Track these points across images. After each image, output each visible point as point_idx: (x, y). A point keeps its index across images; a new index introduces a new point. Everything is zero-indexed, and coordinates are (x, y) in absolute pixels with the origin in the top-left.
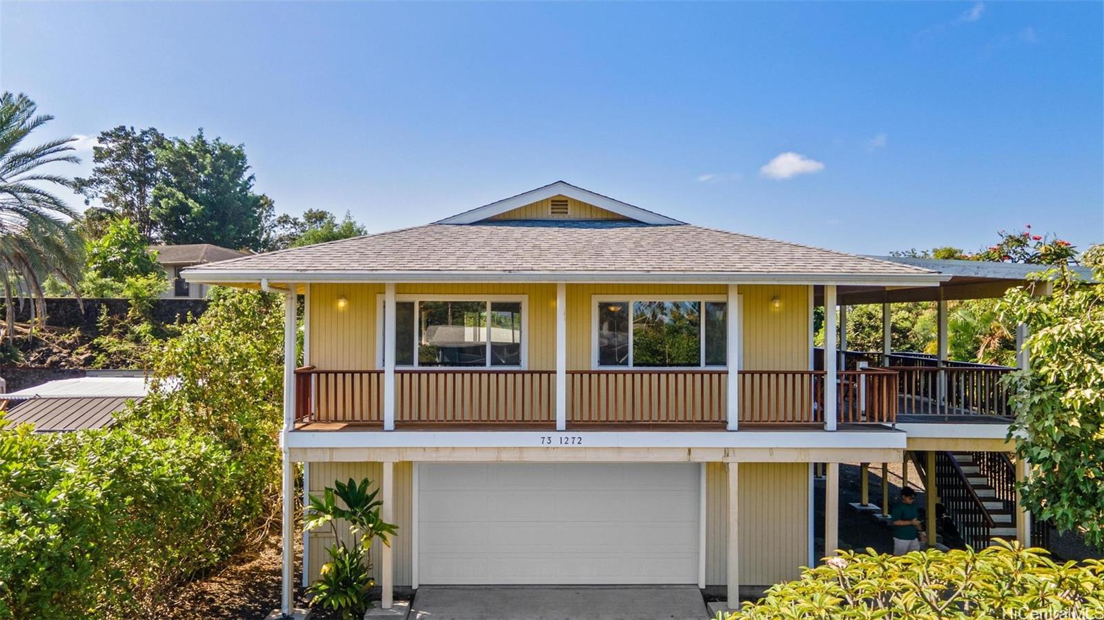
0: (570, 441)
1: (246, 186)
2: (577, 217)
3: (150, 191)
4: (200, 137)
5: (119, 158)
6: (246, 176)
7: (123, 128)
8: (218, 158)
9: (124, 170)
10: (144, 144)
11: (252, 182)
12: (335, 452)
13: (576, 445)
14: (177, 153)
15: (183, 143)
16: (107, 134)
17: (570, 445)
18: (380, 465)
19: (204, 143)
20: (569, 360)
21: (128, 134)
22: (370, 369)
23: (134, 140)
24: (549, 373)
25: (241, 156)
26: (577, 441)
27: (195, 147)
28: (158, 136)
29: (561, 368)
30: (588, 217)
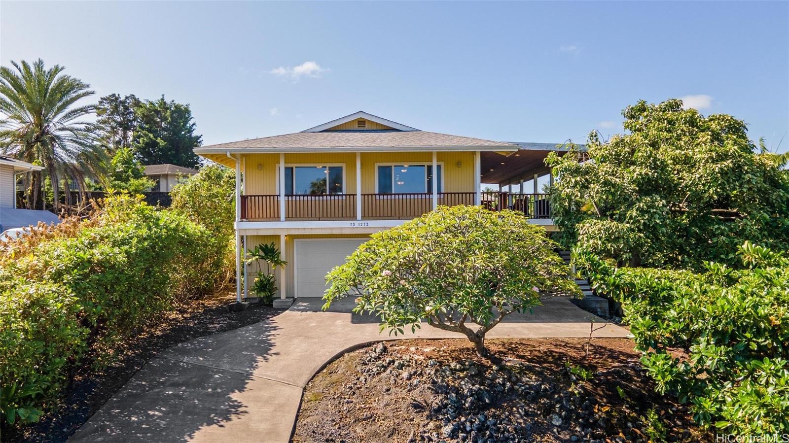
0: (363, 224)
1: (190, 131)
2: (370, 129)
3: (130, 134)
4: (162, 99)
5: (112, 113)
6: (191, 122)
7: (114, 95)
8: (173, 112)
9: (114, 121)
10: (127, 104)
11: (194, 127)
12: (259, 231)
13: (366, 226)
14: (149, 110)
15: (151, 103)
16: (104, 99)
17: (363, 226)
18: (279, 236)
19: (165, 103)
20: (362, 189)
21: (117, 99)
22: (274, 194)
23: (121, 102)
24: (354, 195)
25: (187, 111)
26: (366, 224)
27: (160, 106)
28: (135, 99)
29: (359, 192)
30: (375, 128)
